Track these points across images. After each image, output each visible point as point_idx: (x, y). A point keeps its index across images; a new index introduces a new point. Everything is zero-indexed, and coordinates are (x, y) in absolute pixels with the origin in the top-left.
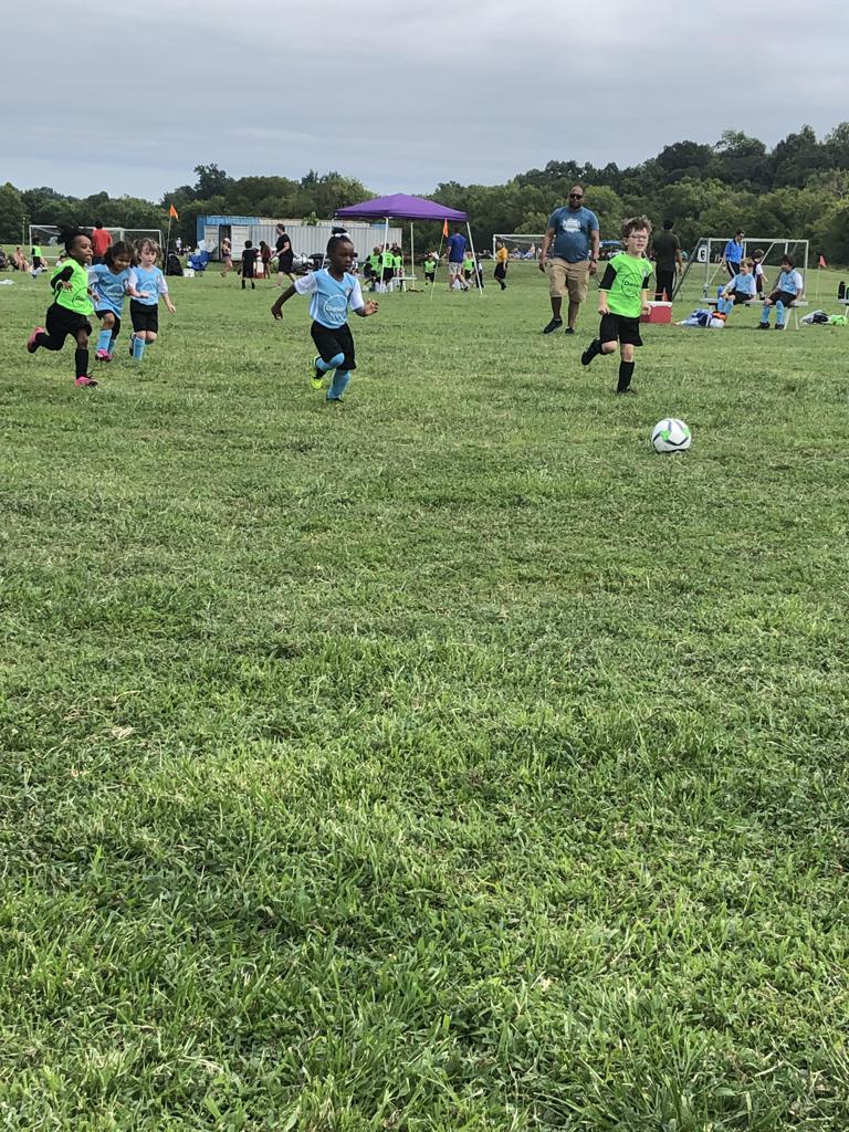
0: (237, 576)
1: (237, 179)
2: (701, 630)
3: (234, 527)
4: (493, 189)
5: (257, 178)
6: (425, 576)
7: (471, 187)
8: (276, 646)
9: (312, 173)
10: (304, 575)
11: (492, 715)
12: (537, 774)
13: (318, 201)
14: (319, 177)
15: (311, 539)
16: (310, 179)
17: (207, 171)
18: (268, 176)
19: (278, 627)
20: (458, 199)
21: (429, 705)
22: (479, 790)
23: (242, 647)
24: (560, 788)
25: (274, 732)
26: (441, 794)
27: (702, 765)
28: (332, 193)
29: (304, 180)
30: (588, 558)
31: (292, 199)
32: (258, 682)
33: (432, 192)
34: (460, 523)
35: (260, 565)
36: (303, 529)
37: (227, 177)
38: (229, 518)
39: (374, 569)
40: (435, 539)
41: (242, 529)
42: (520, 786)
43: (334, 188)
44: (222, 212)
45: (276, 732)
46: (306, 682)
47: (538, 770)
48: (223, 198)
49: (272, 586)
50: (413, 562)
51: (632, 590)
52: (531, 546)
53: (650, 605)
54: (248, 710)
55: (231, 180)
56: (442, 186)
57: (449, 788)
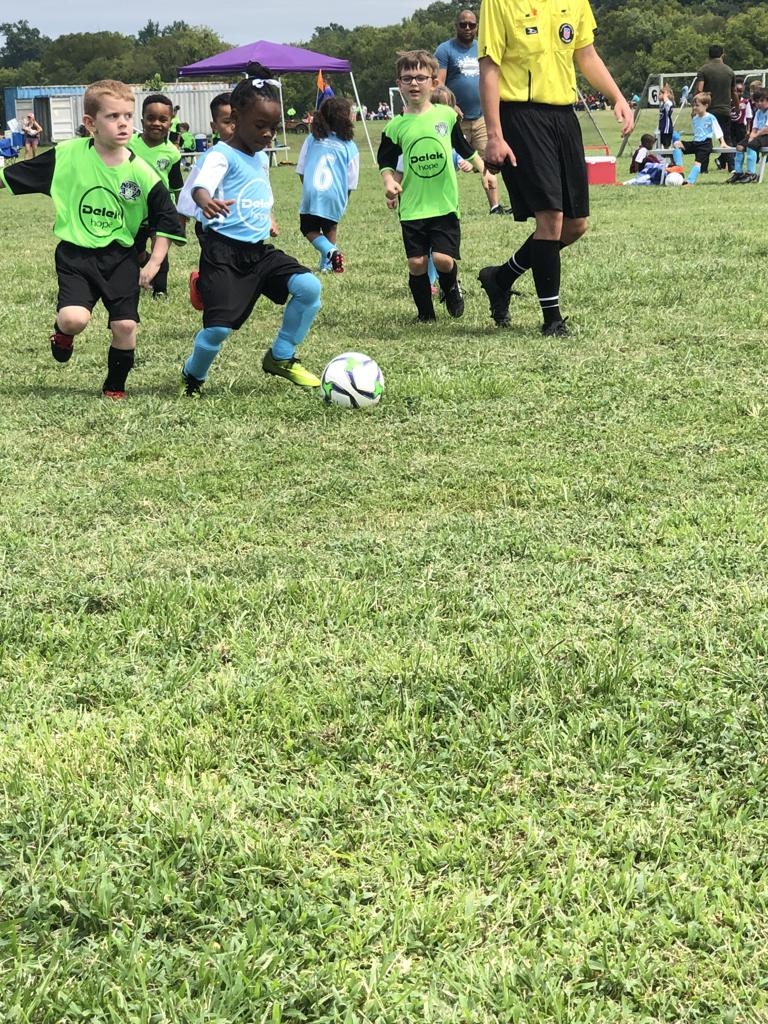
0: (41, 519)
1: (54, 37)
2: (629, 546)
3: (40, 462)
4: (384, 30)
5: (79, 34)
6: (282, 505)
7: (357, 30)
8: (86, 599)
9: (151, 25)
10: (127, 513)
11: (358, 662)
12: (410, 727)
13: (160, 59)
14: (161, 28)
15: (138, 471)
16: (149, 32)
17: (15, 30)
18: (93, 31)
19: (91, 577)
20: (341, 45)
21: (279, 655)
22: (337, 750)
23: (44, 604)
24: (440, 741)
25: (80, 701)
26: (289, 759)
27: (618, 702)
28: (178, 48)
29: (141, 34)
30: (491, 468)
31: (127, 60)
32: (62, 644)
33: (307, 39)
34: (330, 440)
35: (71, 505)
36: (129, 458)
37: (41, 36)
38: (35, 452)
39: (218, 501)
40: (297, 459)
41: (50, 463)
42: (388, 742)
43: (180, 42)
44: (38, 81)
45: (84, 700)
46: (122, 640)
47: (411, 722)
48: (38, 64)
49: (85, 529)
50: (268, 490)
51: (544, 504)
52: (420, 459)
53: (568, 520)
54: (49, 677)
55: (47, 40)
56: (320, 30)
57: (297, 749)
